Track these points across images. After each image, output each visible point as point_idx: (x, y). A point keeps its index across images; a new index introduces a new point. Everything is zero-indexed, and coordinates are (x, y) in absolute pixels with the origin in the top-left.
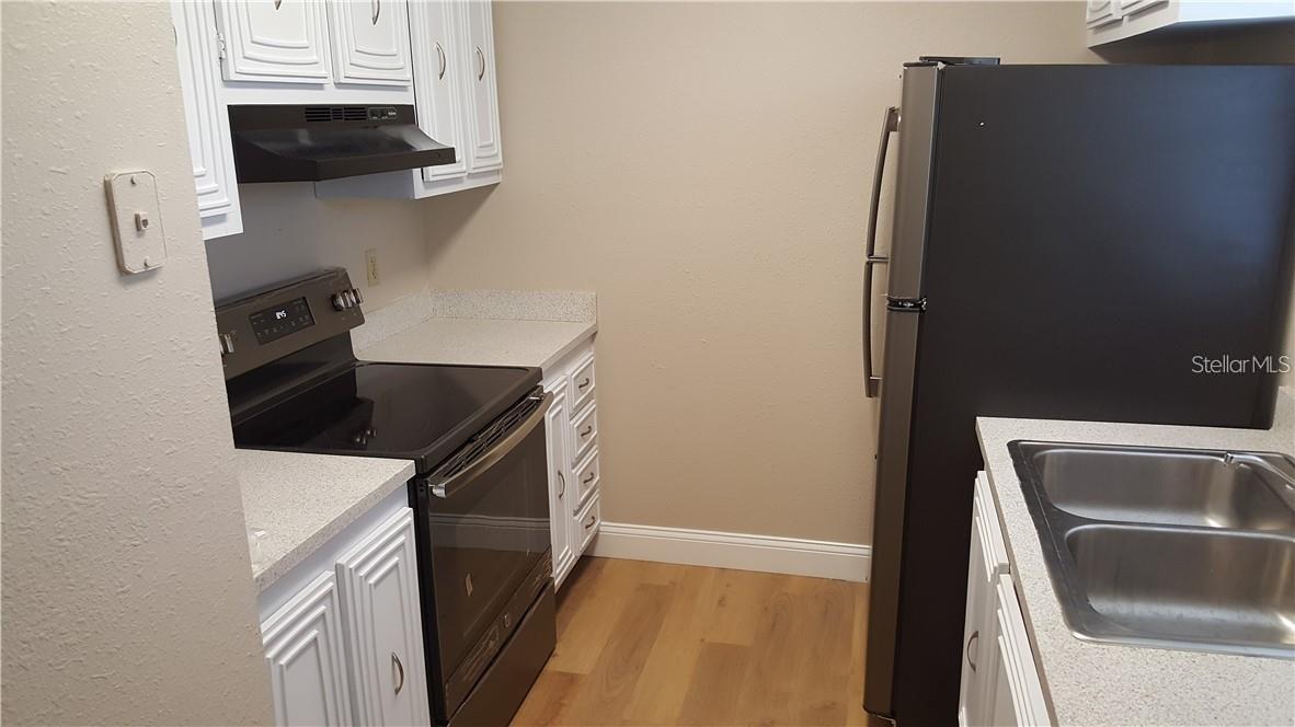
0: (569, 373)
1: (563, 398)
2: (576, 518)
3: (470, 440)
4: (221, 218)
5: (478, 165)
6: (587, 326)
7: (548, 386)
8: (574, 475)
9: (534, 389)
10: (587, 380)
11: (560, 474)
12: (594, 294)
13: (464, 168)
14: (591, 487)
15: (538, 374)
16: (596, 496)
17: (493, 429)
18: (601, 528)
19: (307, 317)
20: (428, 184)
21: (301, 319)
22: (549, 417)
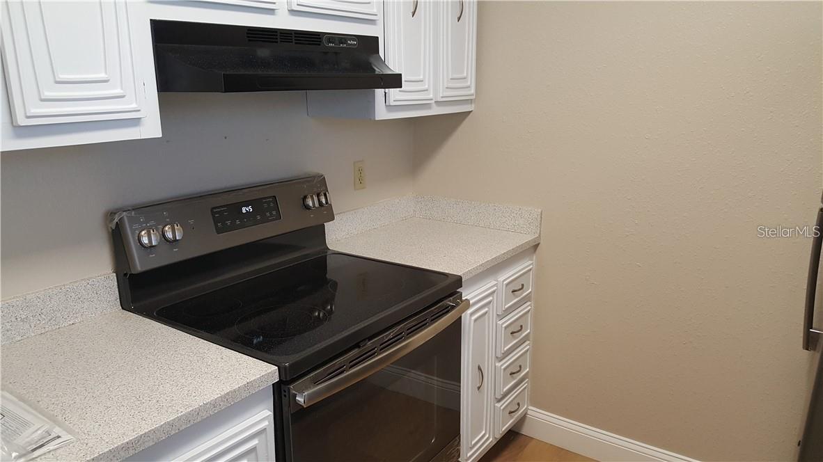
0: (501, 279)
1: (490, 302)
2: (498, 405)
3: (357, 346)
4: (135, 122)
5: (445, 94)
6: (526, 238)
7: (468, 294)
8: (496, 369)
9: (451, 295)
10: (523, 285)
11: (479, 369)
12: (540, 210)
13: (431, 96)
14: (518, 378)
15: (458, 281)
16: (524, 385)
17: (391, 334)
18: (529, 412)
19: (274, 213)
20: (390, 108)
21: (268, 214)
22: (468, 319)
